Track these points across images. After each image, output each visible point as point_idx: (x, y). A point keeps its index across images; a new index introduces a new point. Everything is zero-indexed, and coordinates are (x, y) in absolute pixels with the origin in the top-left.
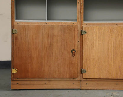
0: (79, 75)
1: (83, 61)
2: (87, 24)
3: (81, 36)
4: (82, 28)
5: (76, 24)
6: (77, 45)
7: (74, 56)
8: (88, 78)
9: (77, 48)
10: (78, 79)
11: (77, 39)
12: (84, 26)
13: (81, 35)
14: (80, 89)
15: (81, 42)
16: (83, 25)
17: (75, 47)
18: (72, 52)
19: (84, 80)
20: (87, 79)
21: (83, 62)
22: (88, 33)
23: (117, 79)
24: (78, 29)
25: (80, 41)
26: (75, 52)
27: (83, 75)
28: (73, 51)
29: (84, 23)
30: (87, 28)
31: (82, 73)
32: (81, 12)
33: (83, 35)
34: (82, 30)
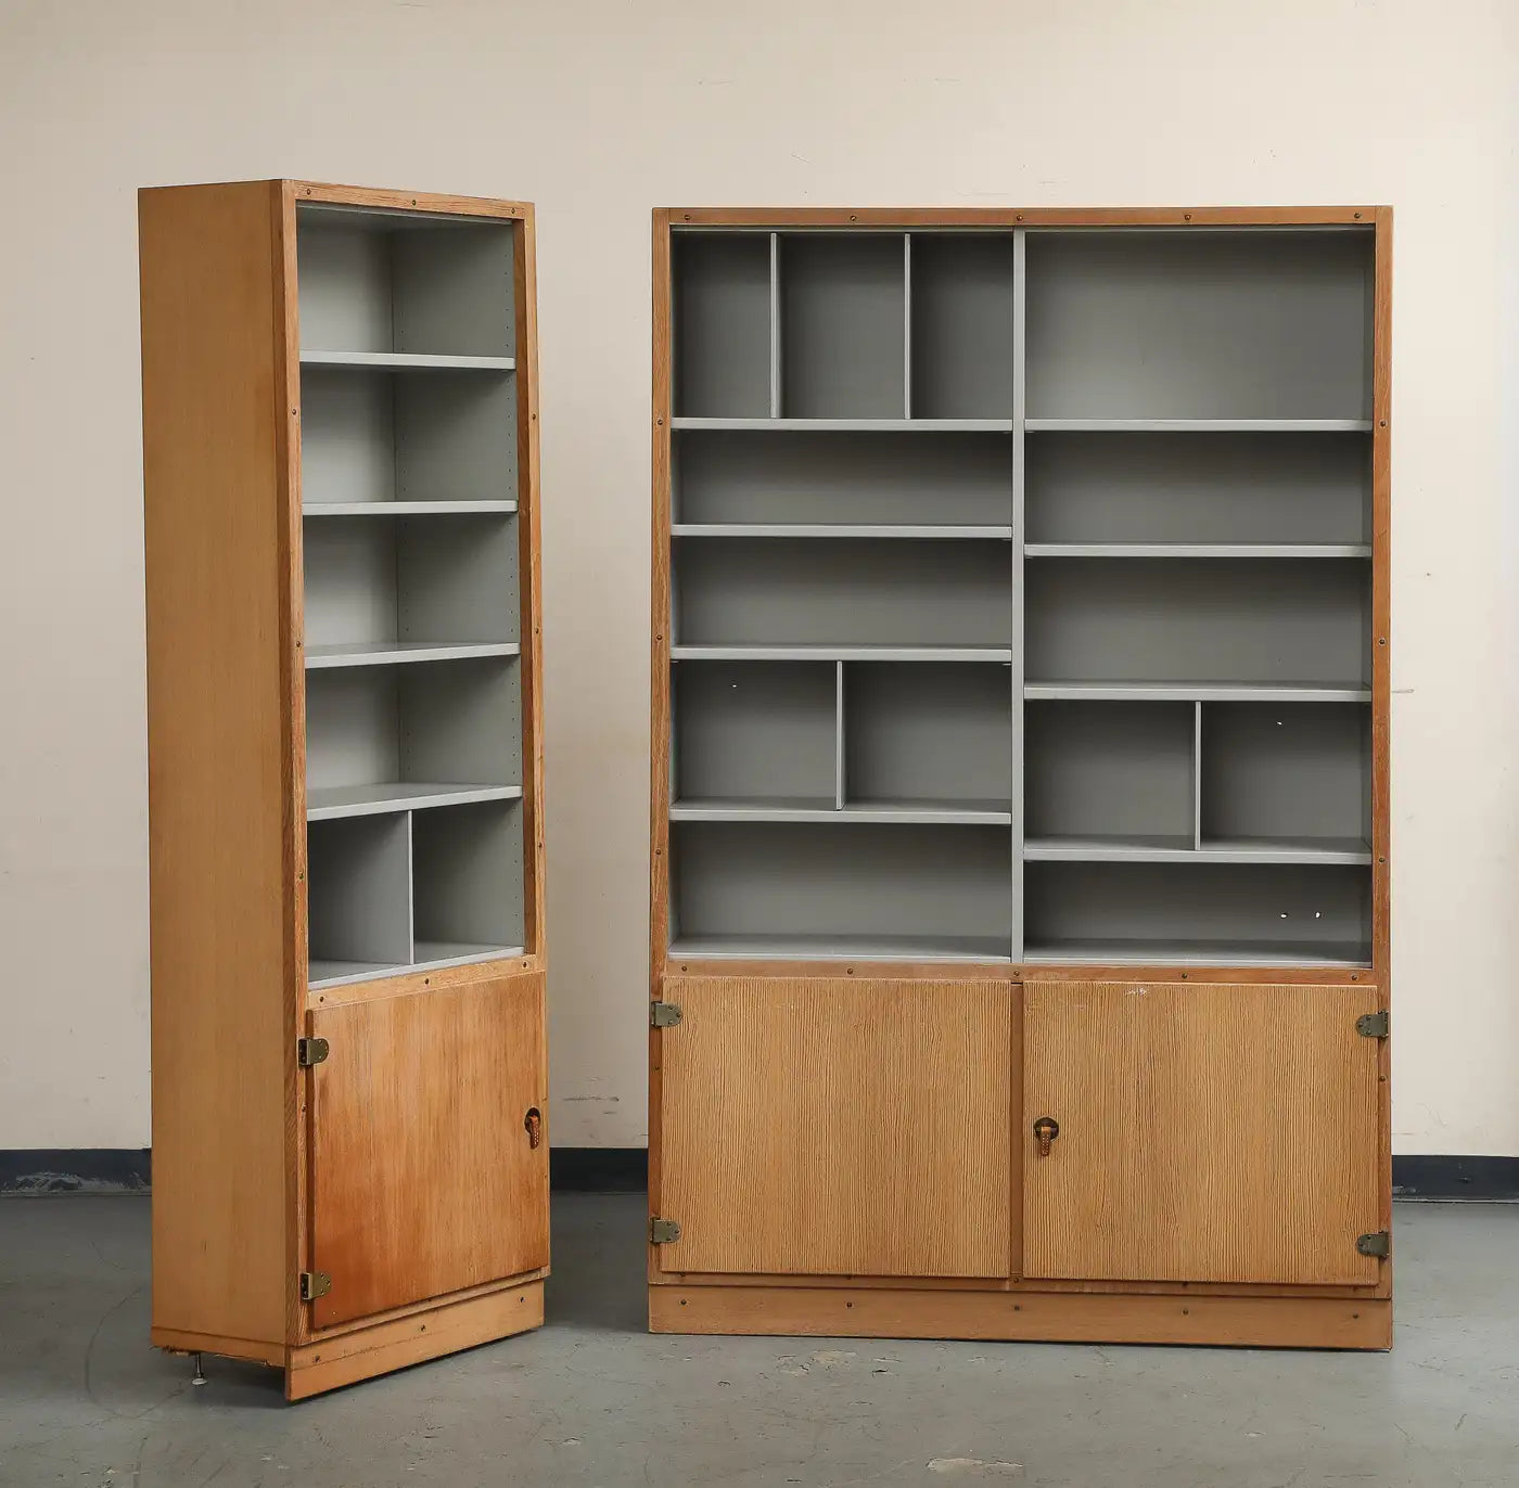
1: (664, 1178)
2: (684, 969)
3: (656, 1033)
4: (657, 987)
8: (688, 1270)
12: (670, 980)
13: (654, 1026)
15: (656, 1069)
16: (664, 974)
19: (669, 1279)
20: (683, 1274)
21: (660, 1178)
22: (688, 1018)
23: (849, 1277)
25: (646, 1062)
27: (659, 1254)
29: (671, 961)
30: (686, 989)
31: (656, 1241)
32: (655, 900)
33: (664, 1029)
34: (657, 998)
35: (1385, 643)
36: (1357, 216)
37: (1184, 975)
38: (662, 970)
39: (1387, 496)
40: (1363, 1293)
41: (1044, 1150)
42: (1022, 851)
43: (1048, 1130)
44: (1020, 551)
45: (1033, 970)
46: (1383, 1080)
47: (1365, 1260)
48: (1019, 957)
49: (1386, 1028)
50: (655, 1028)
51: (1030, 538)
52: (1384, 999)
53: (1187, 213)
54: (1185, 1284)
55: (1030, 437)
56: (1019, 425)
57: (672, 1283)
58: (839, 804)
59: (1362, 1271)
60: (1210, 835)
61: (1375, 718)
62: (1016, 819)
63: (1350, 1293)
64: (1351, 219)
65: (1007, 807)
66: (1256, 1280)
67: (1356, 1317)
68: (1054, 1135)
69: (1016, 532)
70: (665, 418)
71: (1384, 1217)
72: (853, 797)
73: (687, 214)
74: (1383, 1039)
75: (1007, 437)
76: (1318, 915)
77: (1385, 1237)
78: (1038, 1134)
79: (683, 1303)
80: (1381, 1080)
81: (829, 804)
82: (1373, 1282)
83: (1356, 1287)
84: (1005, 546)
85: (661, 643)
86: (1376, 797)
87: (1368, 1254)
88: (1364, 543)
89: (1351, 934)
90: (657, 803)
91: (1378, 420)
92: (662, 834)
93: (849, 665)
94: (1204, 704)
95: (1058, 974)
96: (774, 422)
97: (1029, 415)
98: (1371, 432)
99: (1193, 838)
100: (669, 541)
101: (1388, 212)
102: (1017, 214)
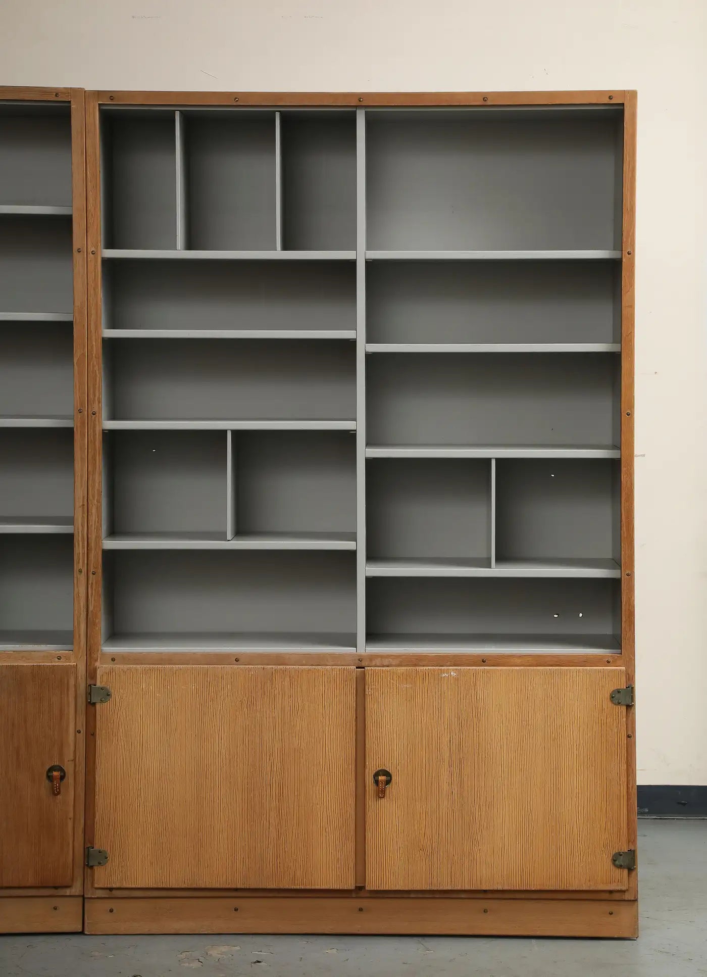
0: (79, 872)
1: (97, 817)
2: (113, 660)
3: (91, 708)
4: (91, 674)
5: (68, 659)
6: (72, 748)
7: (59, 793)
8: (114, 886)
9: (72, 757)
10: (76, 889)
11: (73, 722)
12: (102, 668)
13: (90, 702)
14: (82, 933)
15: (91, 734)
16: (97, 664)
17: (61, 755)
18: (50, 778)
19: (100, 893)
20: (111, 889)
21: (94, 816)
22: (116, 696)
23: (236, 890)
24: (76, 678)
25: (83, 731)
26: (62, 778)
27: (93, 875)
28: (55, 774)
29: (103, 654)
30: (114, 673)
31: (91, 864)
32: (91, 608)
33: (98, 706)
34: (92, 682)
35: (630, 415)
36: (610, 98)
37: (484, 661)
38: (96, 660)
39: (632, 306)
40: (616, 896)
41: (381, 794)
42: (365, 570)
43: (384, 778)
44: (363, 349)
45: (372, 657)
46: (630, 737)
47: (618, 871)
48: (363, 648)
49: (632, 698)
50: (90, 705)
51: (369, 340)
52: (630, 678)
53: (485, 96)
54: (485, 891)
55: (371, 265)
56: (361, 254)
57: (103, 896)
58: (229, 536)
59: (616, 879)
60: (502, 558)
61: (623, 469)
62: (360, 546)
63: (606, 896)
64: (606, 100)
65: (353, 537)
66: (538, 888)
67: (611, 914)
68: (388, 782)
69: (359, 334)
70: (97, 249)
71: (632, 840)
72: (241, 531)
73: (111, 95)
74: (630, 707)
75: (352, 264)
76: (581, 615)
77: (632, 854)
78: (377, 782)
79: (111, 911)
80: (629, 736)
81: (222, 536)
82: (624, 888)
83: (611, 892)
84: (351, 344)
85: (95, 418)
86: (624, 529)
87: (620, 867)
88: (614, 342)
89: (605, 629)
90: (93, 536)
91: (625, 253)
92: (97, 559)
93: (237, 434)
94: (497, 460)
95: (391, 660)
96: (180, 253)
97: (369, 247)
98: (621, 259)
99: (489, 559)
100: (100, 341)
101: (633, 94)
102: (360, 97)
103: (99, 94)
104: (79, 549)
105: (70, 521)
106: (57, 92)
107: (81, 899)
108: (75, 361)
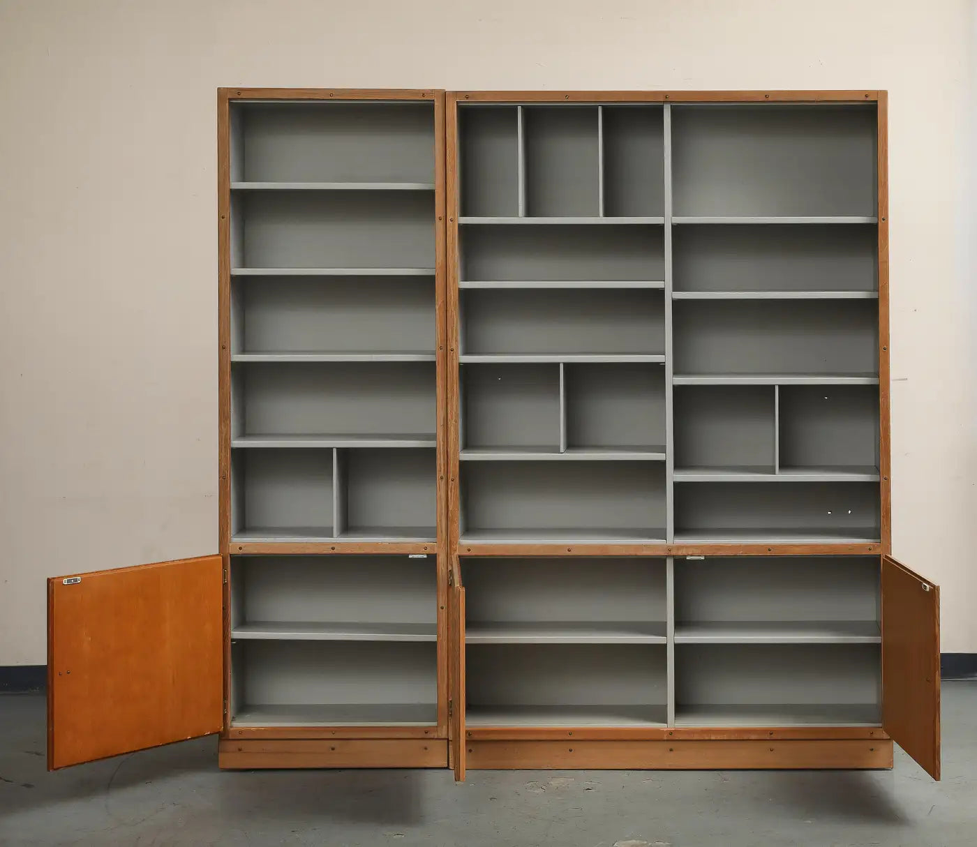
0: (444, 720)
2: (469, 550)
5: (432, 549)
10: (442, 734)
13: (451, 584)
14: (447, 768)
25: (445, 607)
32: (450, 509)
35: (886, 350)
36: (866, 96)
37: (769, 549)
38: (455, 551)
39: (887, 262)
40: (876, 736)
42: (673, 476)
44: (670, 295)
45: (679, 548)
48: (672, 540)
50: (451, 586)
51: (675, 289)
53: (767, 94)
54: (771, 732)
55: (676, 228)
56: (668, 220)
58: (562, 449)
60: (785, 465)
61: (881, 393)
62: (669, 457)
64: (863, 98)
65: (663, 449)
67: (872, 749)
69: (667, 284)
70: (454, 217)
72: (570, 446)
73: (467, 94)
75: (660, 228)
76: (850, 512)
81: (556, 449)
84: (660, 293)
85: (452, 354)
86: (882, 441)
88: (874, 290)
89: (869, 523)
90: (451, 451)
91: (881, 217)
92: (454, 470)
93: (568, 366)
94: (780, 386)
95: (694, 550)
96: (521, 219)
97: (674, 214)
98: (877, 224)
99: (774, 467)
100: (457, 290)
101: (884, 94)
102: (666, 94)
103: (456, 93)
104: (440, 460)
105: (433, 437)
106: (423, 93)
107: (446, 741)
108: (437, 307)
